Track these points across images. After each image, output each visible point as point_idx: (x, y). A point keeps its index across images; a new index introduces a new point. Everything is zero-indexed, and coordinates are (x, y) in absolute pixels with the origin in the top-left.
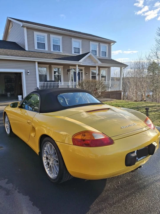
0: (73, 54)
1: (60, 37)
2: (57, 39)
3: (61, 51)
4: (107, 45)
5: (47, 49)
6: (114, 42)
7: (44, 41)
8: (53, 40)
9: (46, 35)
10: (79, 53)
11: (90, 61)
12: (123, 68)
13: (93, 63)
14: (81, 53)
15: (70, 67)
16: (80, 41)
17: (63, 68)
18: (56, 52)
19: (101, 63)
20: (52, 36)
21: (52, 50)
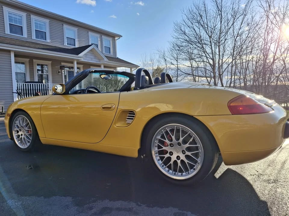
0: (66, 45)
1: (47, 21)
2: (42, 24)
3: (48, 40)
4: (110, 39)
5: (25, 35)
6: (120, 36)
7: (21, 22)
8: (35, 23)
9: (24, 14)
10: (75, 46)
11: (93, 57)
12: (133, 69)
13: (97, 60)
14: (77, 46)
15: (62, 63)
16: (75, 29)
17: (52, 65)
18: (41, 41)
19: (107, 60)
20: (33, 17)
21: (34, 37)
